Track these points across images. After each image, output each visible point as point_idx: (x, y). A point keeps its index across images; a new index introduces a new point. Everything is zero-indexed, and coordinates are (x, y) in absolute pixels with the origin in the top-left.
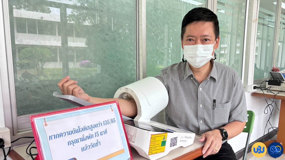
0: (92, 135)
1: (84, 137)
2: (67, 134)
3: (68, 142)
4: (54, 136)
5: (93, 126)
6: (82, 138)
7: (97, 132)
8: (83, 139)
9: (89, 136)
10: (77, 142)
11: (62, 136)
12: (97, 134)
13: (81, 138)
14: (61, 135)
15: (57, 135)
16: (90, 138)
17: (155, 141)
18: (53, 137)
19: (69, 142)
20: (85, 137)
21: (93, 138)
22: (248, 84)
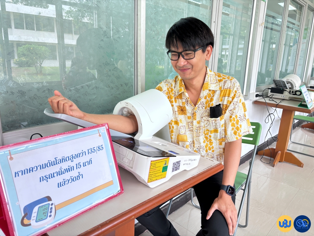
0: (72, 167)
1: (61, 171)
2: (39, 168)
3: (40, 178)
4: (21, 172)
5: (73, 156)
6: (59, 171)
7: (79, 163)
8: (60, 173)
9: (69, 168)
10: (53, 176)
11: (33, 171)
12: (78, 166)
13: (57, 172)
14: (31, 170)
15: (26, 170)
16: (69, 171)
17: (156, 167)
18: (20, 174)
19: (42, 178)
20: (63, 170)
21: (73, 170)
22: (250, 92)
